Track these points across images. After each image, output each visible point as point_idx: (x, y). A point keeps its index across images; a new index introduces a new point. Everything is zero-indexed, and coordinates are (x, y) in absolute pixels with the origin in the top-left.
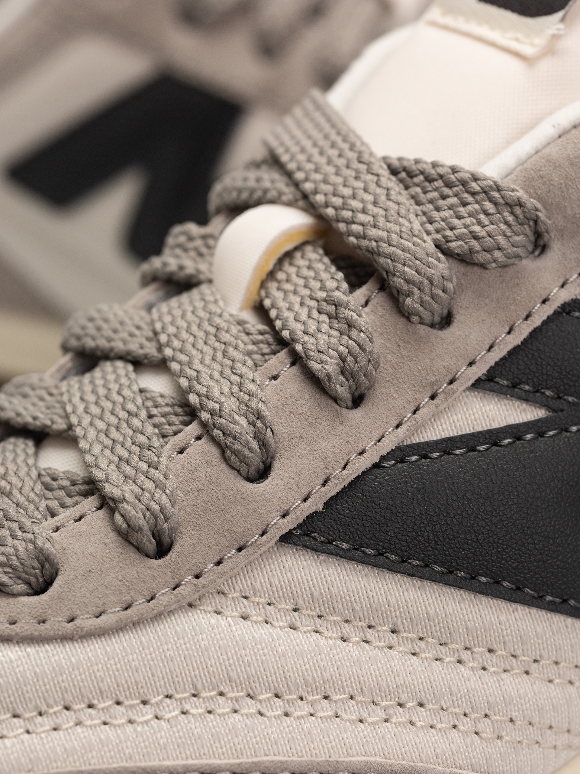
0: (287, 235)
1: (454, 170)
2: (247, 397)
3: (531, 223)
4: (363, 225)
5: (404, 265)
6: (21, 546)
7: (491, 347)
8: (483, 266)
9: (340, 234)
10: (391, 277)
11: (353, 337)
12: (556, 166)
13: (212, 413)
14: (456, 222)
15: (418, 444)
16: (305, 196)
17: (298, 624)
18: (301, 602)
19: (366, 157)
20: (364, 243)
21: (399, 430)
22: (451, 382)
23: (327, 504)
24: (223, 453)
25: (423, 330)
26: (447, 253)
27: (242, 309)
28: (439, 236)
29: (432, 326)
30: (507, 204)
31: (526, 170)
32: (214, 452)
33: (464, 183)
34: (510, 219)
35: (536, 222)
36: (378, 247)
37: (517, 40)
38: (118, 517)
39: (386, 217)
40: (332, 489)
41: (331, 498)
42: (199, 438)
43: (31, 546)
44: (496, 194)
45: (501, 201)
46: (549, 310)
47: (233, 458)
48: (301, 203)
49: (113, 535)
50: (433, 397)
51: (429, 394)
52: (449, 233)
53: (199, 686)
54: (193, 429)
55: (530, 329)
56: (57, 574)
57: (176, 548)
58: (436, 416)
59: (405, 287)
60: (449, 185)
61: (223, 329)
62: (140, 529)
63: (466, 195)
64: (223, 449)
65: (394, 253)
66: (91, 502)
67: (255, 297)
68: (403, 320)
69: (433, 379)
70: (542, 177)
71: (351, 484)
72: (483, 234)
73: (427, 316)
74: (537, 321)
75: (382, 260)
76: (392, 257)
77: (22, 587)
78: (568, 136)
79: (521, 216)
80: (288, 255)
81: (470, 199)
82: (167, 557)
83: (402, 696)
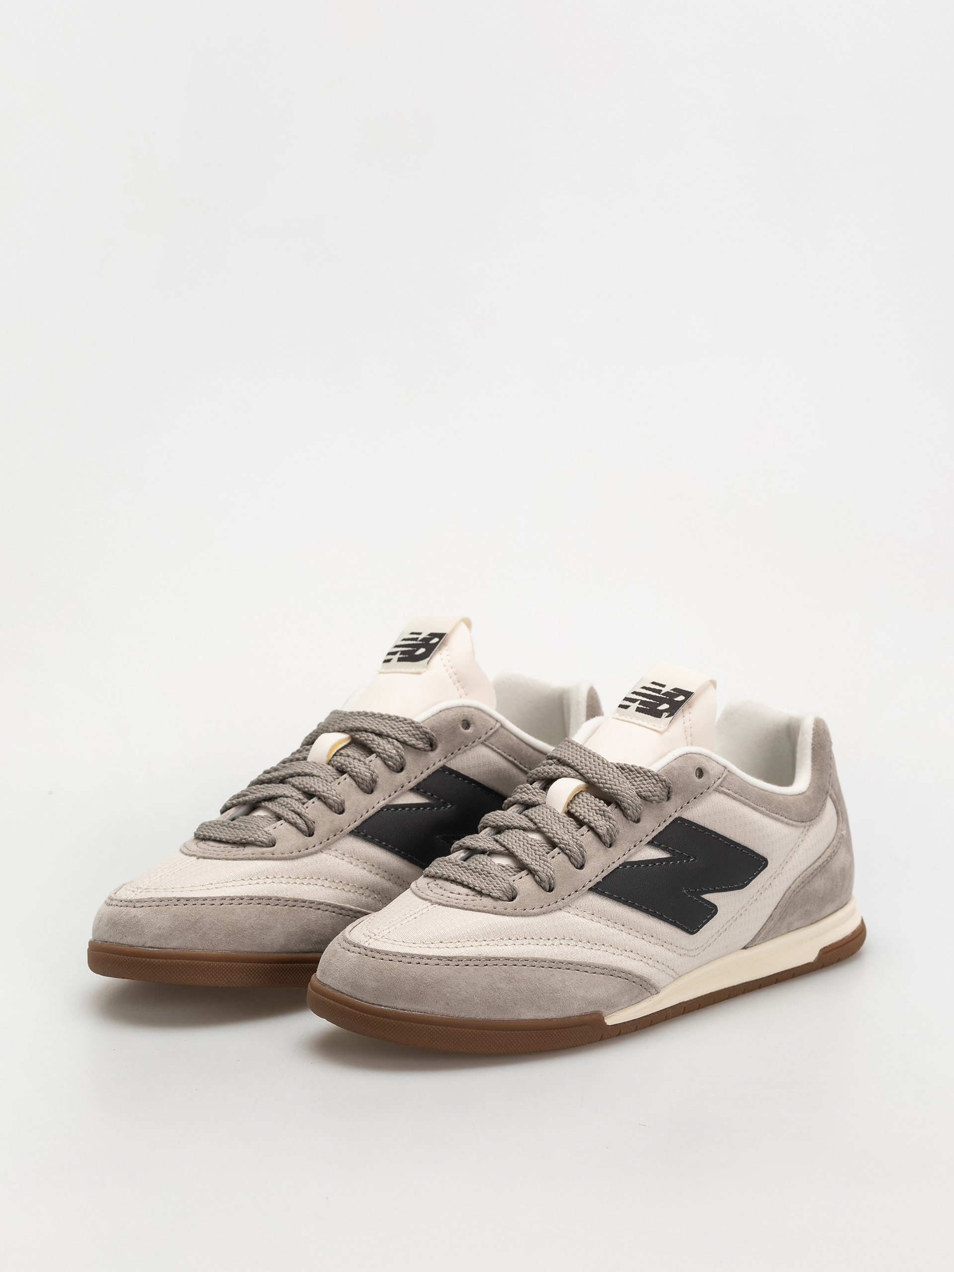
0: (578, 788)
1: (641, 768)
2: (576, 841)
3: (668, 788)
4: (610, 785)
5: (628, 799)
6: (505, 885)
7: (653, 830)
8: (651, 802)
9: (600, 788)
10: (622, 803)
11: (611, 822)
12: (675, 769)
13: (565, 845)
14: (643, 786)
15: (631, 862)
16: (581, 774)
17: (594, 919)
18: (595, 911)
19: (605, 762)
20: (611, 791)
21: (624, 856)
22: (640, 842)
23: (603, 879)
24: (570, 859)
25: (631, 823)
26: (640, 796)
27: (562, 812)
28: (637, 790)
29: (634, 822)
30: (660, 781)
31: (665, 770)
32: (566, 858)
33: (645, 773)
34: (661, 786)
35: (669, 788)
36: (617, 792)
37: (654, 725)
38: (536, 877)
39: (619, 782)
40: (605, 874)
41: (605, 877)
42: (559, 853)
43: (508, 885)
44: (656, 777)
45: (659, 780)
46: (671, 820)
47: (574, 861)
48: (579, 777)
49: (535, 883)
50: (635, 846)
51: (634, 845)
52: (640, 789)
53: (565, 936)
54: (557, 850)
55: (665, 826)
56: (517, 895)
57: (556, 889)
58: (636, 853)
59: (628, 806)
60: (639, 773)
61: (538, 823)
62: (545, 882)
63: (646, 777)
64: (569, 857)
65: (624, 795)
66: (524, 873)
67: (566, 809)
68: (625, 818)
69: (635, 840)
70: (671, 773)
71: (610, 873)
72: (653, 790)
73: (633, 818)
74: (668, 823)
75: (619, 797)
76: (623, 796)
77: (505, 898)
78: (678, 759)
79: (665, 785)
80: (577, 795)
81: (648, 778)
82: (553, 892)
83: (627, 947)
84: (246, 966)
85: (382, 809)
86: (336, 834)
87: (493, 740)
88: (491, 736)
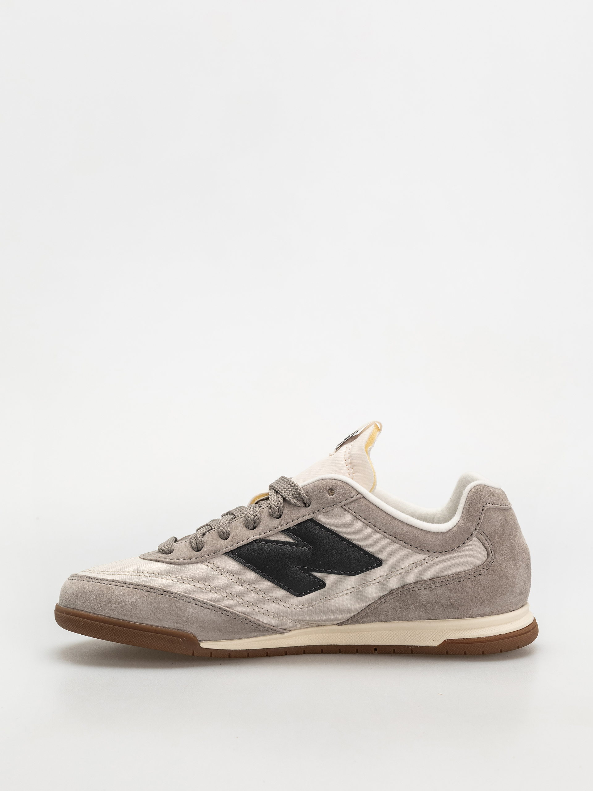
84: (112, 627)
85: (255, 541)
86: (215, 553)
87: (350, 506)
88: (350, 503)
